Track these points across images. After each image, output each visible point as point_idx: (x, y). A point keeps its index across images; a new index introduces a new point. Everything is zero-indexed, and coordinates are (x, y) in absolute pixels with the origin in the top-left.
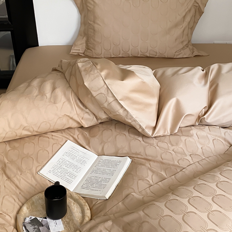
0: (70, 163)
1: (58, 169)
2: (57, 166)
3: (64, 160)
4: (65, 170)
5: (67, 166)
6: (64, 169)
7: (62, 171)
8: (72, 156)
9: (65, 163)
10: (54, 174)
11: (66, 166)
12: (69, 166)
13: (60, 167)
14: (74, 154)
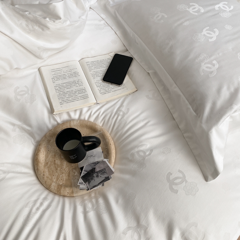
0: (66, 84)
1: (65, 96)
2: (60, 94)
3: (59, 85)
4: (71, 92)
5: (68, 88)
6: (69, 92)
7: (70, 95)
8: (61, 77)
9: (63, 87)
10: (67, 102)
11: (66, 88)
12: (69, 86)
13: (64, 93)
14: (61, 74)
